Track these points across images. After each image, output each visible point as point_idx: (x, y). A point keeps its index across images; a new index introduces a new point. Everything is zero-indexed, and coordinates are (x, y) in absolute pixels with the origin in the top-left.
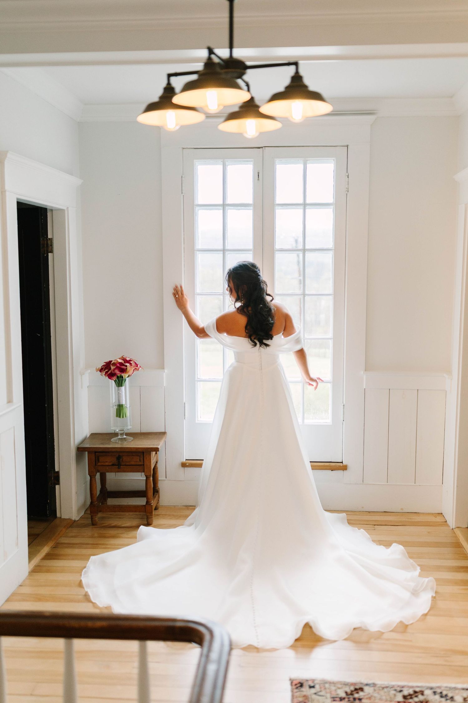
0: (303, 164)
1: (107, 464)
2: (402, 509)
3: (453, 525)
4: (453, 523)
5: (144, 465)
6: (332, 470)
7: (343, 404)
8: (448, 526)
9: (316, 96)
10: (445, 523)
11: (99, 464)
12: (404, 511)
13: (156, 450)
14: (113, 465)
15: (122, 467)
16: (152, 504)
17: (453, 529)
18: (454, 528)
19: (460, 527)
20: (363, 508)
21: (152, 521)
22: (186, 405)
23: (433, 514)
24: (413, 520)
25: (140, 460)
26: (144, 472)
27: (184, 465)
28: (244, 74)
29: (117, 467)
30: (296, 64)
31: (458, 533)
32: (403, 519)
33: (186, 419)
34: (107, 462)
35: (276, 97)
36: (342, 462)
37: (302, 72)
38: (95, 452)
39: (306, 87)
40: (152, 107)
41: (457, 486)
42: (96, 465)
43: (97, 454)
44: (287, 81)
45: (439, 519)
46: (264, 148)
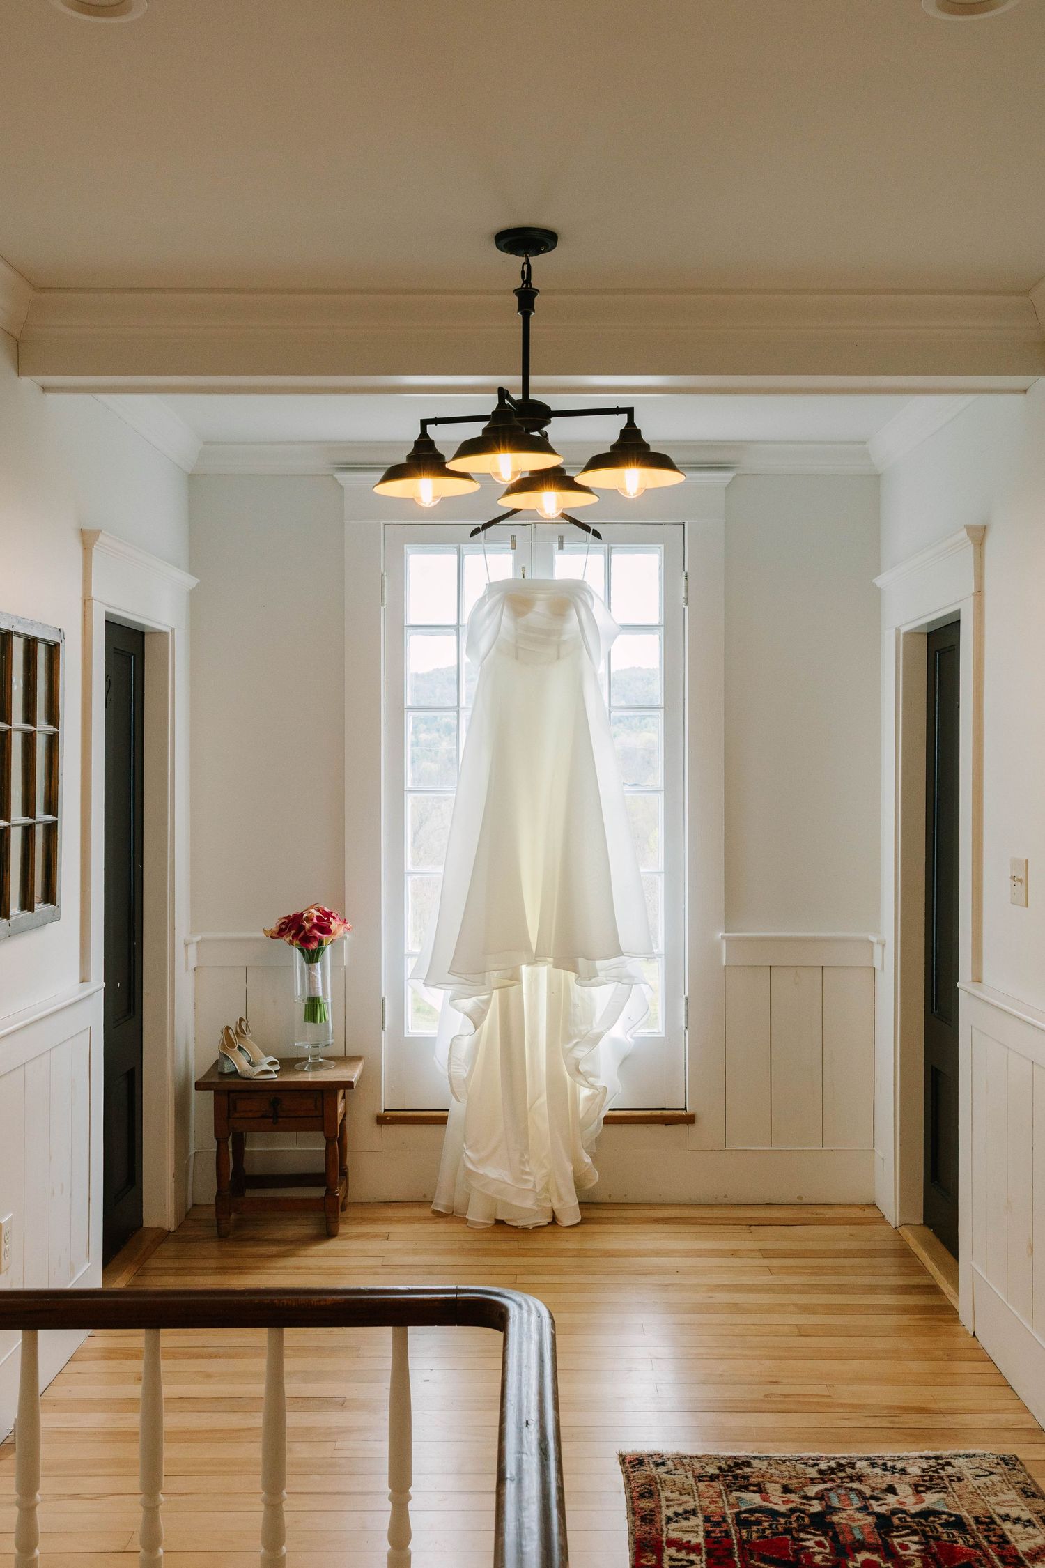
0: (605, 555)
1: (251, 1115)
2: (800, 1198)
3: (895, 1221)
4: (895, 1218)
5: (323, 1116)
6: (666, 1125)
7: (684, 997)
8: (887, 1223)
9: (662, 462)
10: (880, 1220)
11: (237, 1115)
12: (805, 1200)
13: (348, 1085)
14: (263, 1117)
15: (280, 1120)
16: (338, 1195)
17: (896, 1228)
18: (897, 1226)
19: (911, 1224)
20: (725, 1197)
21: (337, 1228)
22: (386, 1002)
23: (857, 1205)
24: (821, 1216)
25: (316, 1107)
26: (323, 1130)
27: (381, 1120)
28: (547, 423)
29: (271, 1120)
30: (630, 412)
31: (906, 1233)
32: (804, 1214)
33: (386, 1029)
34: (251, 1111)
35: (598, 462)
36: (685, 1109)
37: (638, 422)
38: (230, 1092)
39: (647, 446)
40: (395, 473)
41: (901, 1145)
42: (229, 1117)
43: (231, 1095)
44: (615, 437)
45: (869, 1213)
46: (533, 525)
